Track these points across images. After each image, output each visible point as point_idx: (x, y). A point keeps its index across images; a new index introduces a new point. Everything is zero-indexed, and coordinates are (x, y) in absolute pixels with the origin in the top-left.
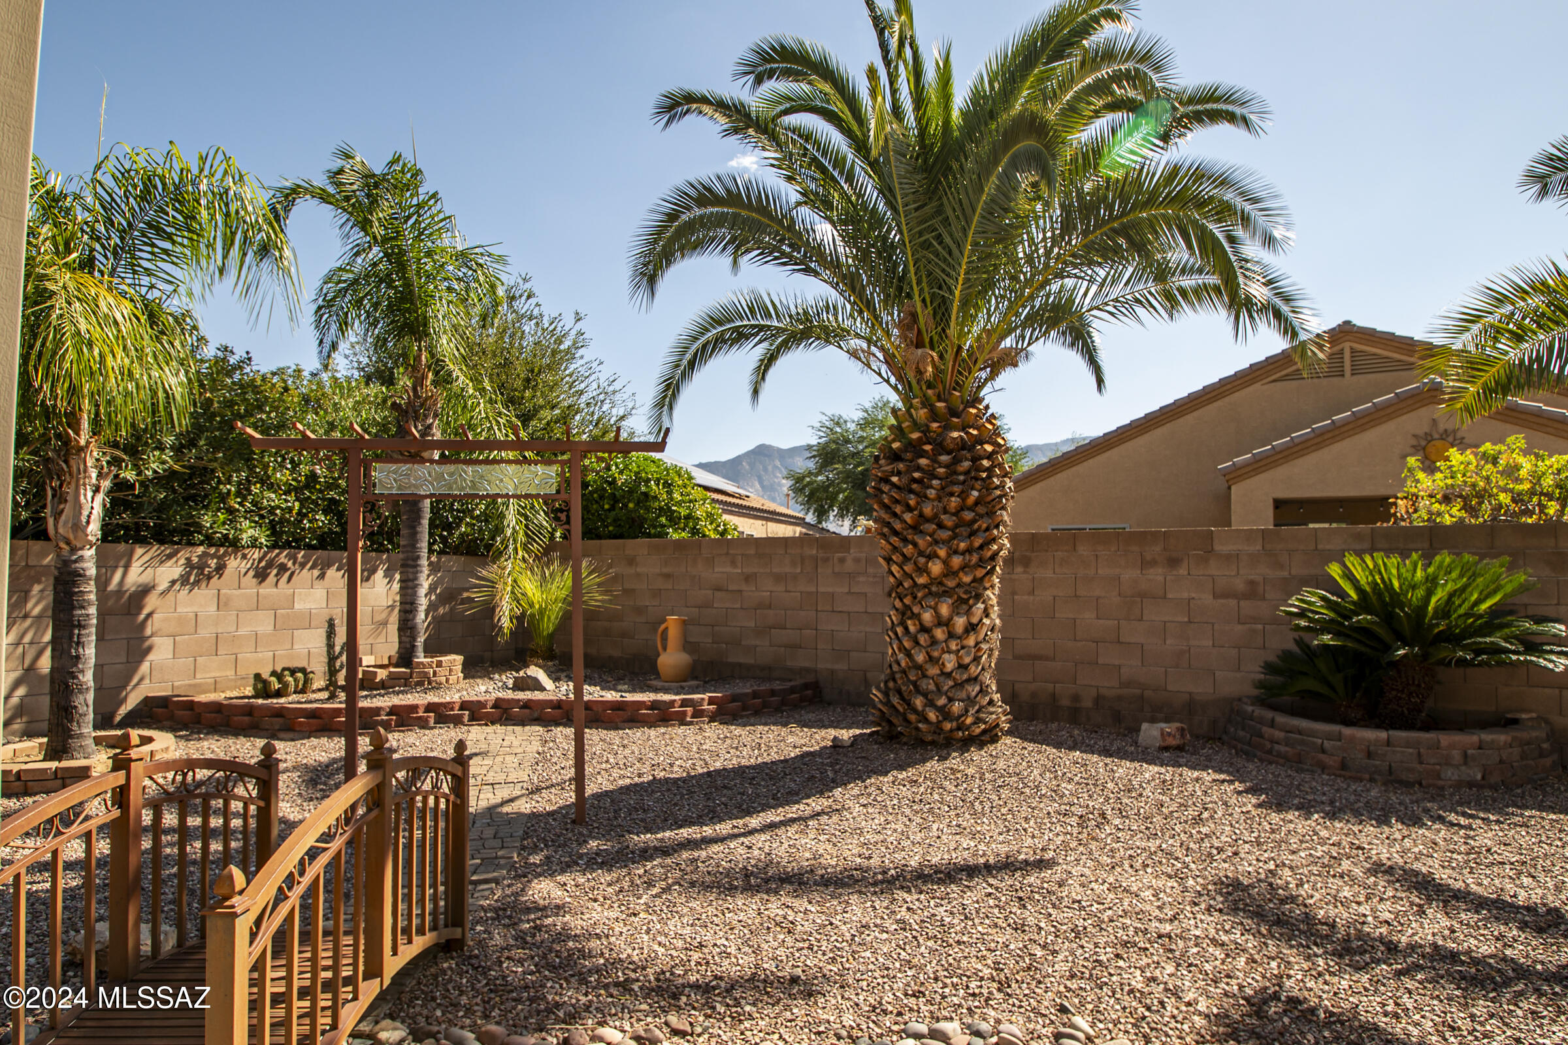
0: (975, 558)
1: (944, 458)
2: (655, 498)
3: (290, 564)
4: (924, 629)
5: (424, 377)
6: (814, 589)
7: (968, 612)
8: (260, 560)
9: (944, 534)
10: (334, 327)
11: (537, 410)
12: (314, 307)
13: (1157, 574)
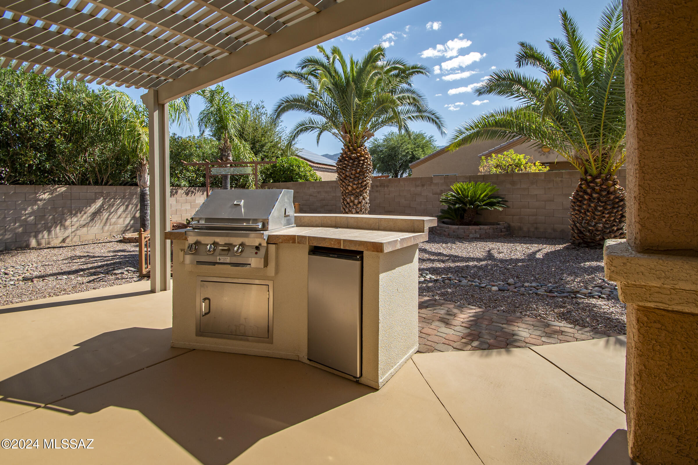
0: (360, 186)
1: (351, 161)
2: (295, 170)
3: (194, 191)
4: (348, 203)
5: (227, 141)
6: (335, 195)
7: (358, 199)
8: (186, 190)
9: (351, 180)
10: (203, 126)
11: (266, 143)
12: (198, 121)
13: (419, 189)
